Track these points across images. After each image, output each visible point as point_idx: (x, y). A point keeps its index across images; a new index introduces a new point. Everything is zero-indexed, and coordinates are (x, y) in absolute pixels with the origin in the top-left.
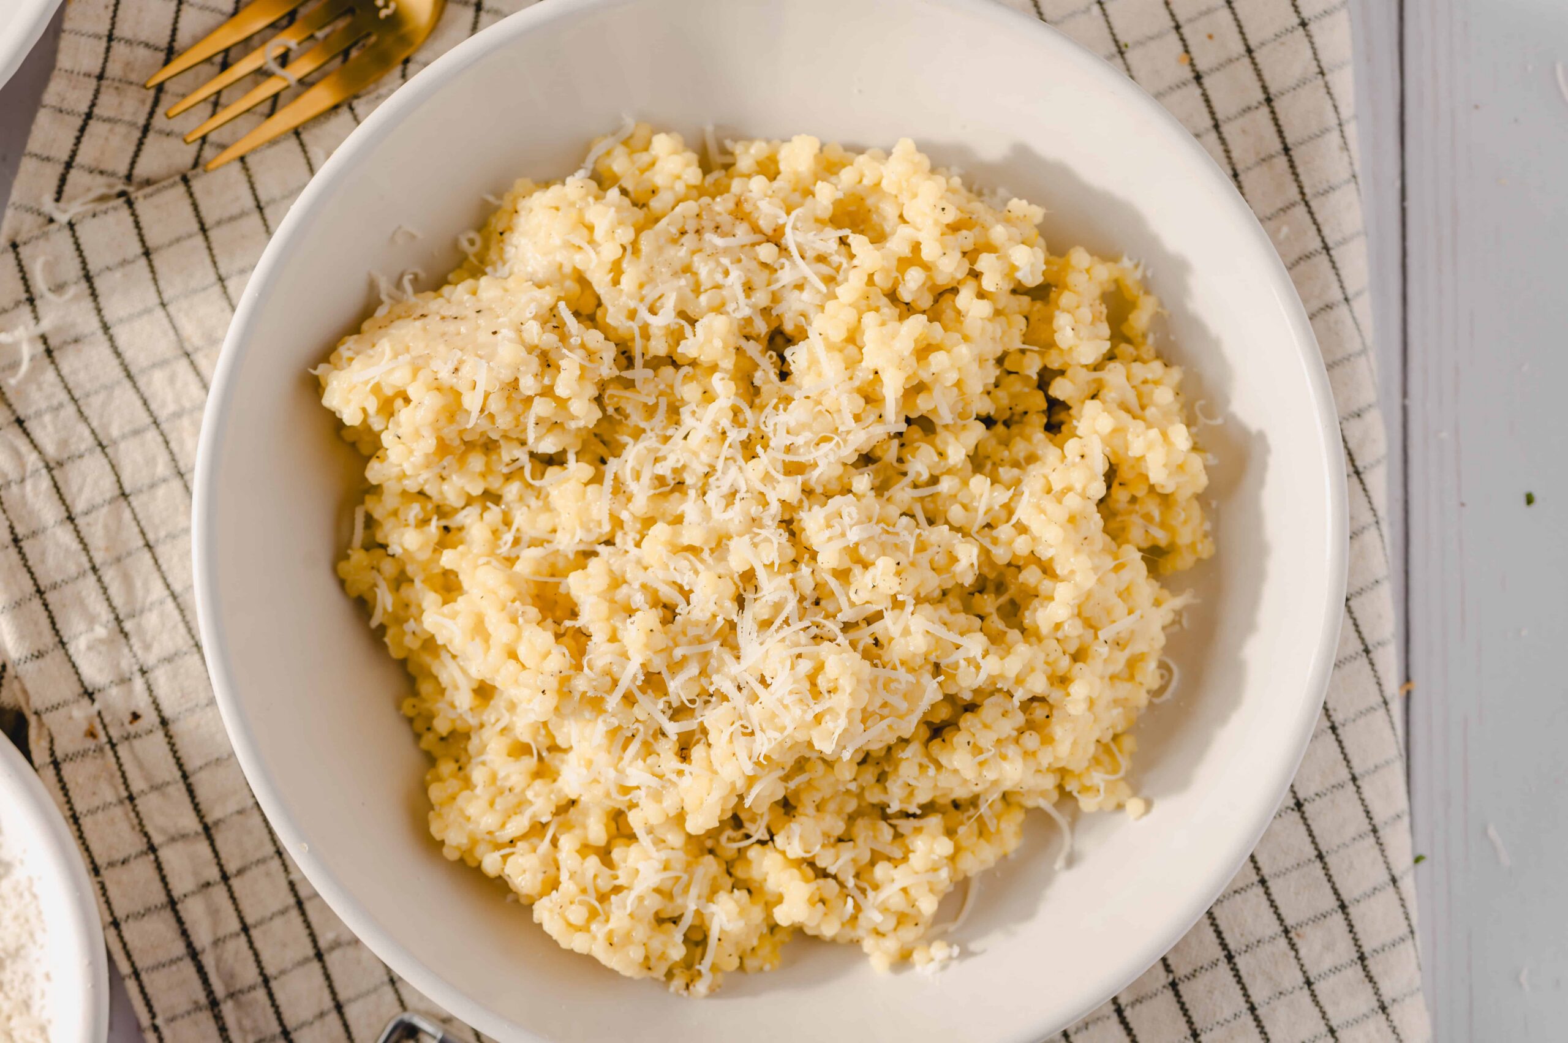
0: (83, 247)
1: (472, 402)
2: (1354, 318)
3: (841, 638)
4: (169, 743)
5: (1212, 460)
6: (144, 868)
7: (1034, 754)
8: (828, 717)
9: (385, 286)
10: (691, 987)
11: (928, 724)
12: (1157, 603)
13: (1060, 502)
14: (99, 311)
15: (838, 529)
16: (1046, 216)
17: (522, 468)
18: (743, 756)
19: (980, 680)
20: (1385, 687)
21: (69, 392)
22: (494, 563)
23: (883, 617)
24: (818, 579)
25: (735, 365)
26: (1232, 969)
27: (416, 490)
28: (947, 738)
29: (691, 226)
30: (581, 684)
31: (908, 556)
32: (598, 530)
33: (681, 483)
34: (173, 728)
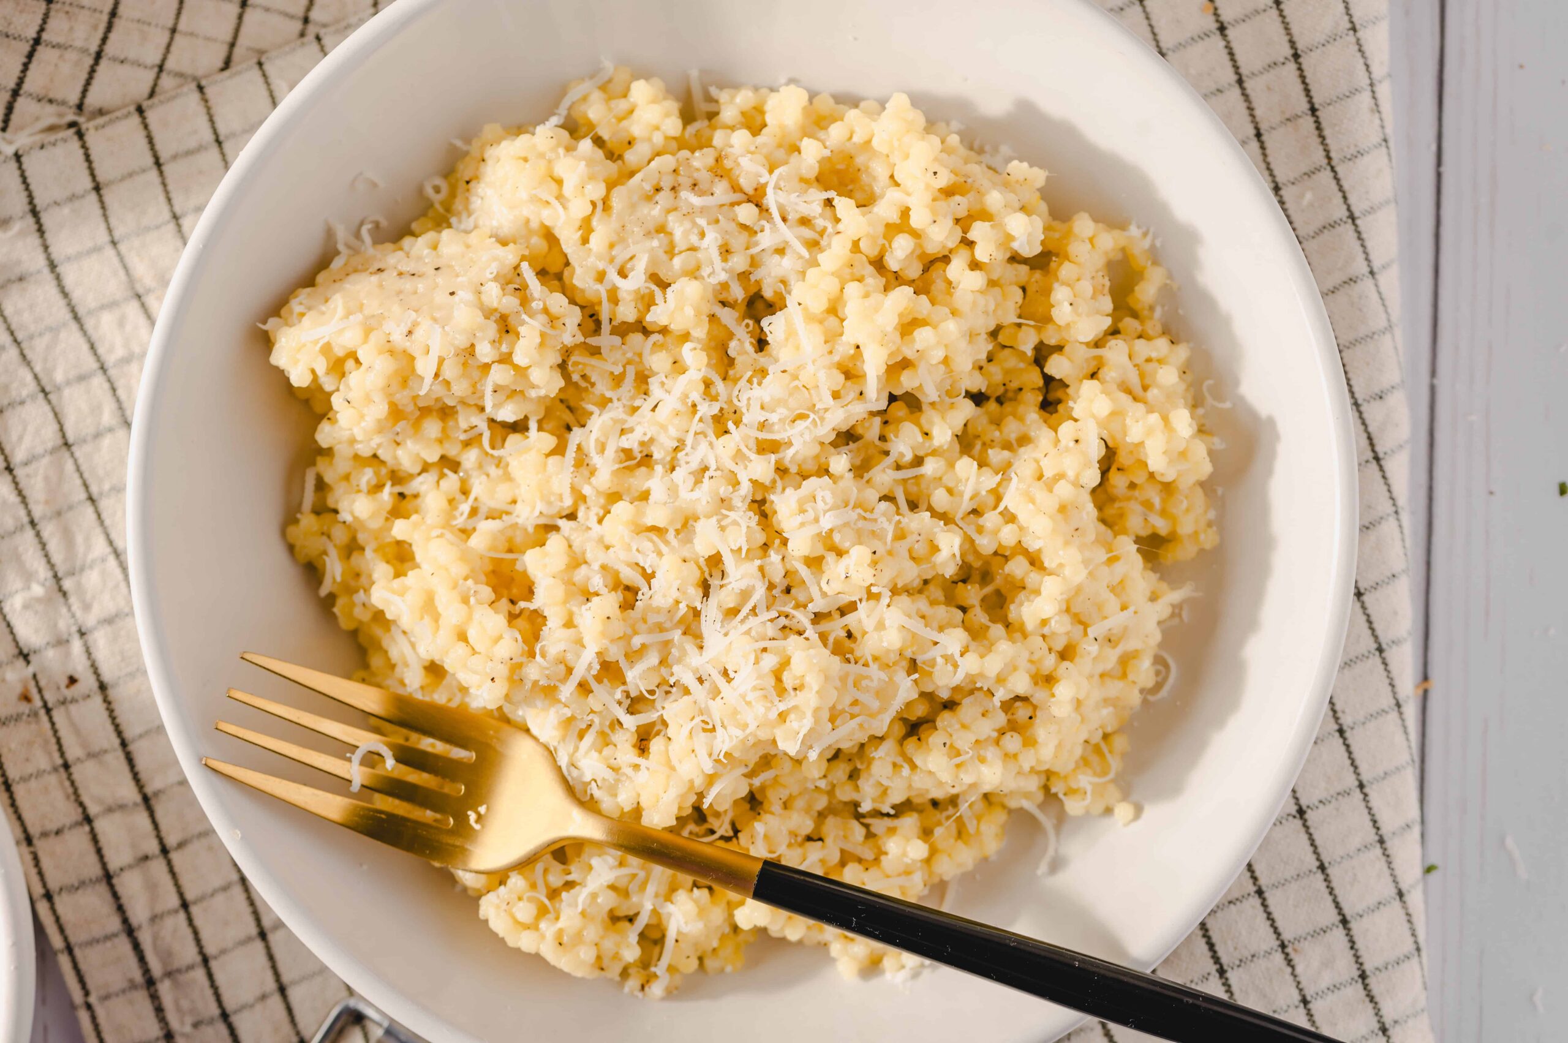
0: (29, 180)
1: (425, 367)
2: (1379, 293)
3: (810, 632)
4: (108, 709)
5: (1218, 443)
6: (79, 839)
7: (1015, 756)
8: (792, 716)
9: (342, 234)
10: (646, 988)
11: (904, 720)
12: (1153, 598)
13: (1050, 490)
14: (46, 248)
15: (811, 514)
16: (1048, 179)
17: (481, 435)
18: (702, 753)
19: (958, 678)
20: (1398, 689)
21: (12, 333)
22: (449, 535)
23: (856, 609)
24: (788, 567)
25: (708, 333)
26: (1224, 984)
27: (370, 454)
28: (923, 736)
29: (666, 183)
30: (533, 672)
31: (885, 543)
32: (560, 504)
33: (649, 456)
34: (112, 694)
